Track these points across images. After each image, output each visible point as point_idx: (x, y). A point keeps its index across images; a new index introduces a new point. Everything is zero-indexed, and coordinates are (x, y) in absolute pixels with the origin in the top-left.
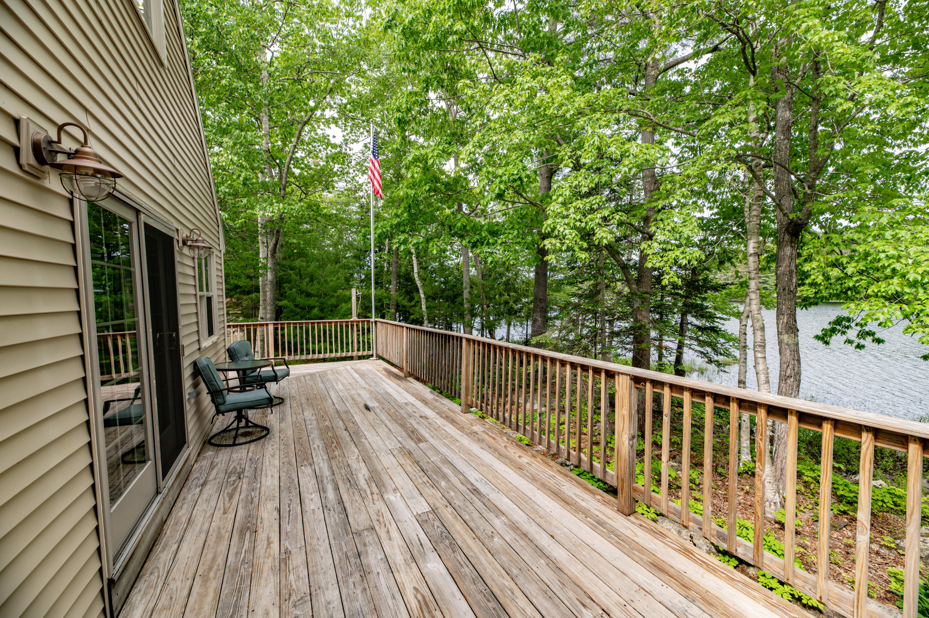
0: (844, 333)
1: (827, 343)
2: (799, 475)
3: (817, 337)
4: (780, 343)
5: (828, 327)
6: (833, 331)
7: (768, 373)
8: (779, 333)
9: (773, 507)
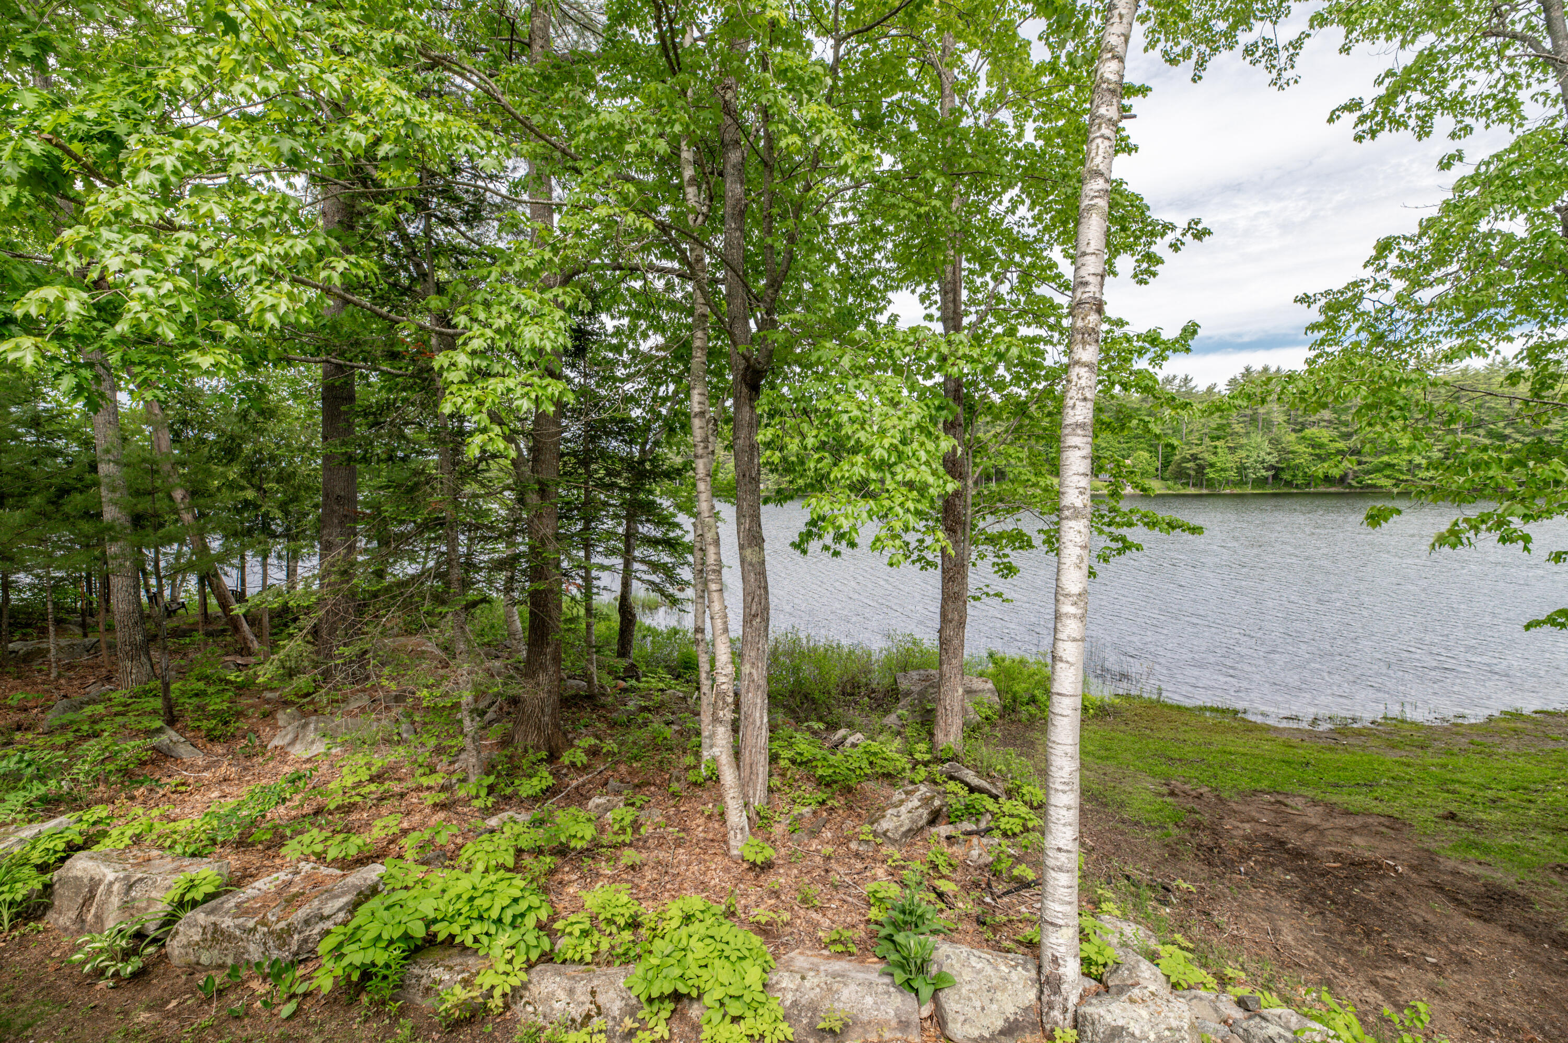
0: (820, 537)
1: (804, 552)
2: (774, 758)
3: (794, 545)
4: (743, 561)
5: (804, 530)
6: (809, 534)
7: (726, 616)
8: (741, 547)
9: (739, 836)
